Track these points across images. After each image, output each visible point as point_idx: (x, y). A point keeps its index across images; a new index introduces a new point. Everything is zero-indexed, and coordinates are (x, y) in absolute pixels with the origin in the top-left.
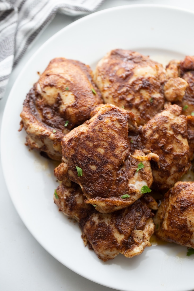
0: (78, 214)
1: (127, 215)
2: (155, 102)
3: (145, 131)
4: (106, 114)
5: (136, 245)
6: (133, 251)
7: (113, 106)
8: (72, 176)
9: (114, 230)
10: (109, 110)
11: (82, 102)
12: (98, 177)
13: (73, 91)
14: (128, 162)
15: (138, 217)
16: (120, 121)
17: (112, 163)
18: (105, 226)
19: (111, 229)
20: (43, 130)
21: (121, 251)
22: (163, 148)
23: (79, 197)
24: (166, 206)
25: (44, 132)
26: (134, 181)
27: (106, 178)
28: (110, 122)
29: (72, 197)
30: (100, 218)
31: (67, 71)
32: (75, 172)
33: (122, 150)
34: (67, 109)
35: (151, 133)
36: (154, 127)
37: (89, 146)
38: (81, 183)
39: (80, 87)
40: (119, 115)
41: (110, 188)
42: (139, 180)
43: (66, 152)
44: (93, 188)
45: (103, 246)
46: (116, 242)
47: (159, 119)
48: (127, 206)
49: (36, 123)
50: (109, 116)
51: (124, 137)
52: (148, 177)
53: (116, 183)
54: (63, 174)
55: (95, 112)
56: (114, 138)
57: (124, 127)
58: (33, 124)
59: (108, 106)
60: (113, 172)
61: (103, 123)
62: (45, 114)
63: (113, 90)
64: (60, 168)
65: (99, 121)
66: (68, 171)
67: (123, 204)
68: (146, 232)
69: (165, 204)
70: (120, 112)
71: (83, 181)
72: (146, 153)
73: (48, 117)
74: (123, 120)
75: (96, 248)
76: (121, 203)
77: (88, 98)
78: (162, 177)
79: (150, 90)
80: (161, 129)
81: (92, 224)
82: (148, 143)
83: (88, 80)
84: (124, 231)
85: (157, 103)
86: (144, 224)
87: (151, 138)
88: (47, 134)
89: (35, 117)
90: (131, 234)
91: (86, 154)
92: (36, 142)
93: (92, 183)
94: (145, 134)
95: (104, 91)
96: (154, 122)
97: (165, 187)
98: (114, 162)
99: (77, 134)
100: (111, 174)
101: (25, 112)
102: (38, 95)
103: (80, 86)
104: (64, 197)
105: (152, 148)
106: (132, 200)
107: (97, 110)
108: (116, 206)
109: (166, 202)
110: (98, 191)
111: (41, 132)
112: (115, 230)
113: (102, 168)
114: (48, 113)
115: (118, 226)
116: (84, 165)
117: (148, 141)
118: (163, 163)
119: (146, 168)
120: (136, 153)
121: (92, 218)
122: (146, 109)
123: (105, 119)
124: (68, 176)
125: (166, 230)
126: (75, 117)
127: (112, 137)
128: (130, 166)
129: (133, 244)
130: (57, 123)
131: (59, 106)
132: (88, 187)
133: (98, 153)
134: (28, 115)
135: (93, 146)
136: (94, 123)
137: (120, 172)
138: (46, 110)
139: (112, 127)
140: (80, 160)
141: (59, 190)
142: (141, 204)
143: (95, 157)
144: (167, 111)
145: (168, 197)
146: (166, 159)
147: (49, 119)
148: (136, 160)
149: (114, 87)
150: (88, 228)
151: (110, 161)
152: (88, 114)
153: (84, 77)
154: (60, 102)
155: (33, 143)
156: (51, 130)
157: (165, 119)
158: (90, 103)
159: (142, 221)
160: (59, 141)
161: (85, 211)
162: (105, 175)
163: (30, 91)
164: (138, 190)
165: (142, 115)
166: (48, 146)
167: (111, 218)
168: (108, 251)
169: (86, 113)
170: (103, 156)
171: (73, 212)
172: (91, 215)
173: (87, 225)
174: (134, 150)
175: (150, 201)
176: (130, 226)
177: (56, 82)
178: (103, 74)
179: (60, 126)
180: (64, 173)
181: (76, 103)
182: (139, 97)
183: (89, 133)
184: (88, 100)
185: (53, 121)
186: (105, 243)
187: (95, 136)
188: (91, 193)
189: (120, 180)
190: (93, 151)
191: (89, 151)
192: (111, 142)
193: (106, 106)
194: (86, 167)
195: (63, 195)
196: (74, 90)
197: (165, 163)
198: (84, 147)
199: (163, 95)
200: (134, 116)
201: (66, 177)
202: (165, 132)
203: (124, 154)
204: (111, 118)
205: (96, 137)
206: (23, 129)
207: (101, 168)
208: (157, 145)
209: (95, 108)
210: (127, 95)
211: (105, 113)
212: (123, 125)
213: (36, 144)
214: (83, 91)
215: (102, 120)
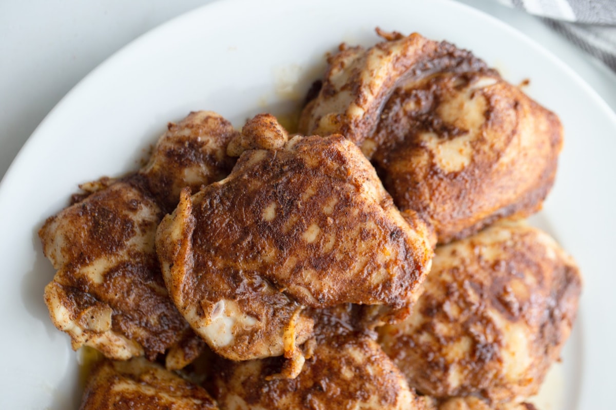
0: (159, 169)
1: (151, 294)
2: (439, 374)
3: (361, 345)
4: (406, 249)
5: (76, 314)
6: (59, 304)
7: (427, 268)
8: (251, 159)
9: (113, 258)
10: (416, 257)
11: (441, 189)
12: (244, 223)
13: (471, 168)
14: (282, 300)
15: (145, 320)
16: (387, 284)
17: (280, 261)
18: (124, 237)
19: (117, 251)
20: (372, 89)
21: (62, 274)
22: (317, 388)
23: (200, 174)
24: (172, 389)
25: (369, 90)
26: (233, 314)
27: (240, 244)
28: (385, 260)
29: (202, 156)
30: (146, 226)
31: (526, 155)
32: (260, 167)
33: (311, 287)
34: (427, 151)
35: (356, 359)
36: (370, 370)
37: (324, 204)
38: (233, 180)
39: (480, 186)
40: (402, 283)
41: (216, 253)
42: (234, 327)
43: (311, 145)
44: (219, 211)
45: (74, 230)
46: (84, 264)
47: (390, 381)
48: (169, 293)
49: (393, 73)
50: (401, 256)
51: (346, 293)
52: (243, 348)
53: (229, 268)
54: (258, 137)
55: (414, 223)
56: (344, 267)
57: (370, 293)
58: (390, 65)
59: (427, 257)
60: (257, 262)
61: (383, 242)
62: (416, 96)
63: (472, 269)
64: (272, 129)
65: (388, 232)
66: (264, 149)
67: (175, 285)
68: (107, 338)
69: (177, 389)
70: (411, 285)
71: (236, 185)
72: (305, 347)
73: (407, 103)
74: (390, 291)
75: (73, 212)
76: (179, 279)
77: (453, 204)
78: (244, 384)
79: (468, 363)
80: (365, 386)
81: (131, 205)
82: (330, 352)
83: (502, 206)
84: (111, 285)
85: (433, 379)
86: (128, 333)
87: (343, 360)
88: (361, 100)
89: (410, 71)
90: (103, 300)
91: (305, 197)
92: (346, 70)
93: (231, 209)
94: (355, 346)
95: (473, 246)
96: (384, 370)
97: (221, 391)
98: (282, 265)
99: (355, 174)
100: (251, 256)
101: (424, 46)
102: (466, 79)
103: (484, 186)
104: (201, 136)
105: (319, 361)
106: (185, 308)
107: (418, 228)
108: (171, 266)
109: (182, 391)
110: (209, 222)
111: (368, 83)
112: (114, 261)
113: (268, 235)
114: (418, 102)
115: (122, 268)
116: (276, 189)
117: (337, 352)
118: (278, 388)
119: (264, 345)
120: (305, 321)
121: (147, 205)
122: (419, 351)
123: (392, 248)
124: (252, 149)
125: (112, 387)
126: (404, 170)
127: (345, 264)
128: (272, 304)
129: (79, 304)
130: (392, 126)
131: (435, 131)
132: (220, 198)
133: (306, 227)
134: (415, 53)
135: (324, 214)
136: (382, 219)
137: (258, 280)
138: (427, 98)
139: (371, 264)
140: (289, 181)
141: (221, 126)
142: (180, 329)
143: (295, 219)
144: (412, 402)
145: (194, 397)
146: (289, 395)
147: (401, 105)
148: (285, 321)
149: (481, 271)
150: (122, 194)
151: (284, 255)
152: (411, 203)
153: (510, 195)
154: (446, 134)
155: (342, 64)
156: (373, 108)
157: (391, 397)
158: (439, 210)
159: (135, 330)
160: (344, 128)
161: (166, 189)
162: (249, 242)
163: (479, 60)
164: (209, 322)
165: (405, 339)
166: (334, 101)
167: (144, 252)
168: (63, 241)
169: (414, 198)
170: (297, 240)
171: (163, 159)
172: (155, 203)
173: (130, 191)
174: (315, 316)
175: (187, 350)
176: (124, 300)
177: (496, 127)
178: (515, 244)
179: (383, 132)
180: (259, 140)
181: (441, 176)
182: (453, 333)
183: (358, 206)
184: (448, 206)
185: (397, 114)
186: (83, 235)
187: (349, 219)
188: (207, 205)
189: (236, 279)
190: (311, 215)
191: (313, 204)
192: (332, 260)
193: (426, 250)
194: (270, 195)
195: (206, 133)
196: (474, 171)
197: (278, 392)
198: (322, 192)
199: (456, 393)
200: (400, 321)
201: (250, 145)
202: (357, 396)
203: (301, 291)
204: (395, 262)
205: (347, 223)
206: (381, 40)
207: (267, 232)
208: (325, 375)
209: (425, 221)
210: (457, 303)
211: (407, 246)
212: (377, 292)
213: (339, 70)
214: (470, 193)
215: (391, 238)
